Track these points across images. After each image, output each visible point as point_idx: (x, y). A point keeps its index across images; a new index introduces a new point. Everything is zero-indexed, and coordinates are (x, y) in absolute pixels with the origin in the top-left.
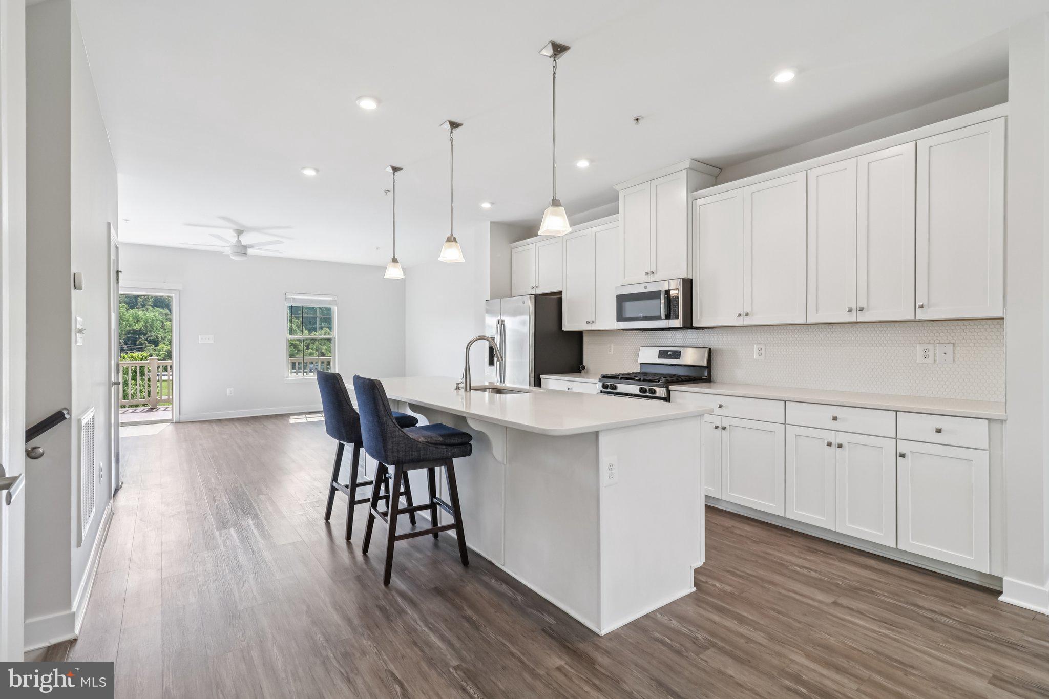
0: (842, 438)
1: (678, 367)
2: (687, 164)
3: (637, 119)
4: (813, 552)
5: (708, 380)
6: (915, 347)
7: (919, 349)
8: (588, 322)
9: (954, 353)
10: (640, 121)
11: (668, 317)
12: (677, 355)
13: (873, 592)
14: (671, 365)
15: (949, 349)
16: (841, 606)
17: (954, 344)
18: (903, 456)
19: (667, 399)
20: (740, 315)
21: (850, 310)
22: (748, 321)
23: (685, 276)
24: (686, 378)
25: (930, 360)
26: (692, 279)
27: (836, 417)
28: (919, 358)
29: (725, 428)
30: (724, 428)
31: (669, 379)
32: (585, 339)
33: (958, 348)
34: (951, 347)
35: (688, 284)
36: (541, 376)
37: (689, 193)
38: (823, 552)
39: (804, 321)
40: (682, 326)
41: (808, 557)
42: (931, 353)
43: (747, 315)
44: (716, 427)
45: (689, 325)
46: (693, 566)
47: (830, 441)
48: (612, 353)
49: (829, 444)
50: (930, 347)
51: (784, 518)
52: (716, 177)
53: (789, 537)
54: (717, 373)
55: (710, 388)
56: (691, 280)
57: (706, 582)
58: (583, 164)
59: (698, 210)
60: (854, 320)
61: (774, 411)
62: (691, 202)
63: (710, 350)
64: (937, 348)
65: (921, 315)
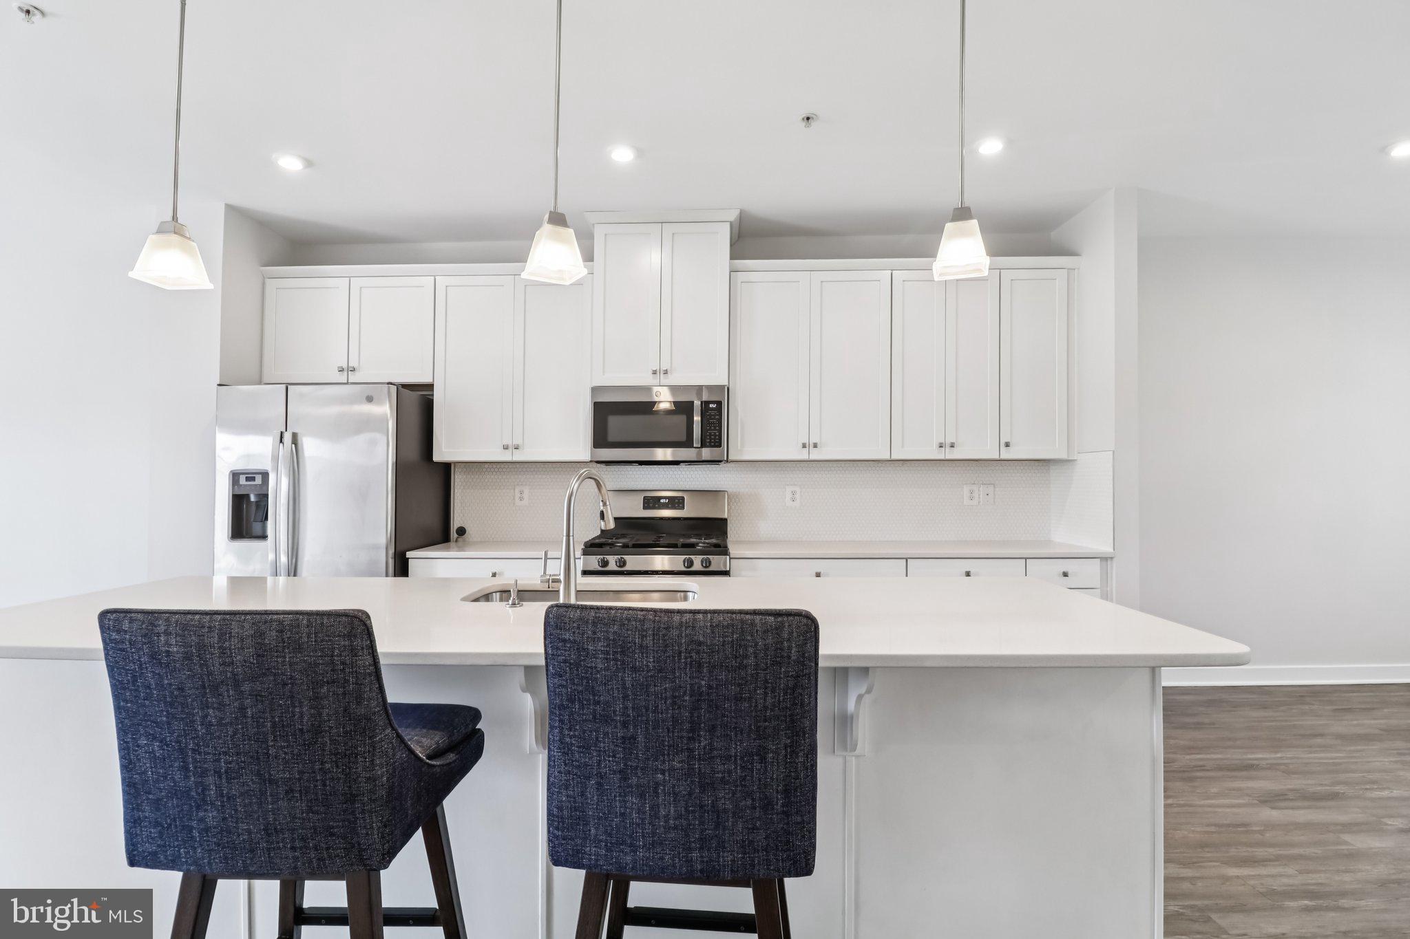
3: (808, 119)
7: (966, 490)
8: (506, 448)
10: (813, 123)
32: (458, 480)
33: (997, 489)
36: (409, 554)
48: (526, 502)
50: (975, 488)
58: (622, 155)
60: (942, 457)
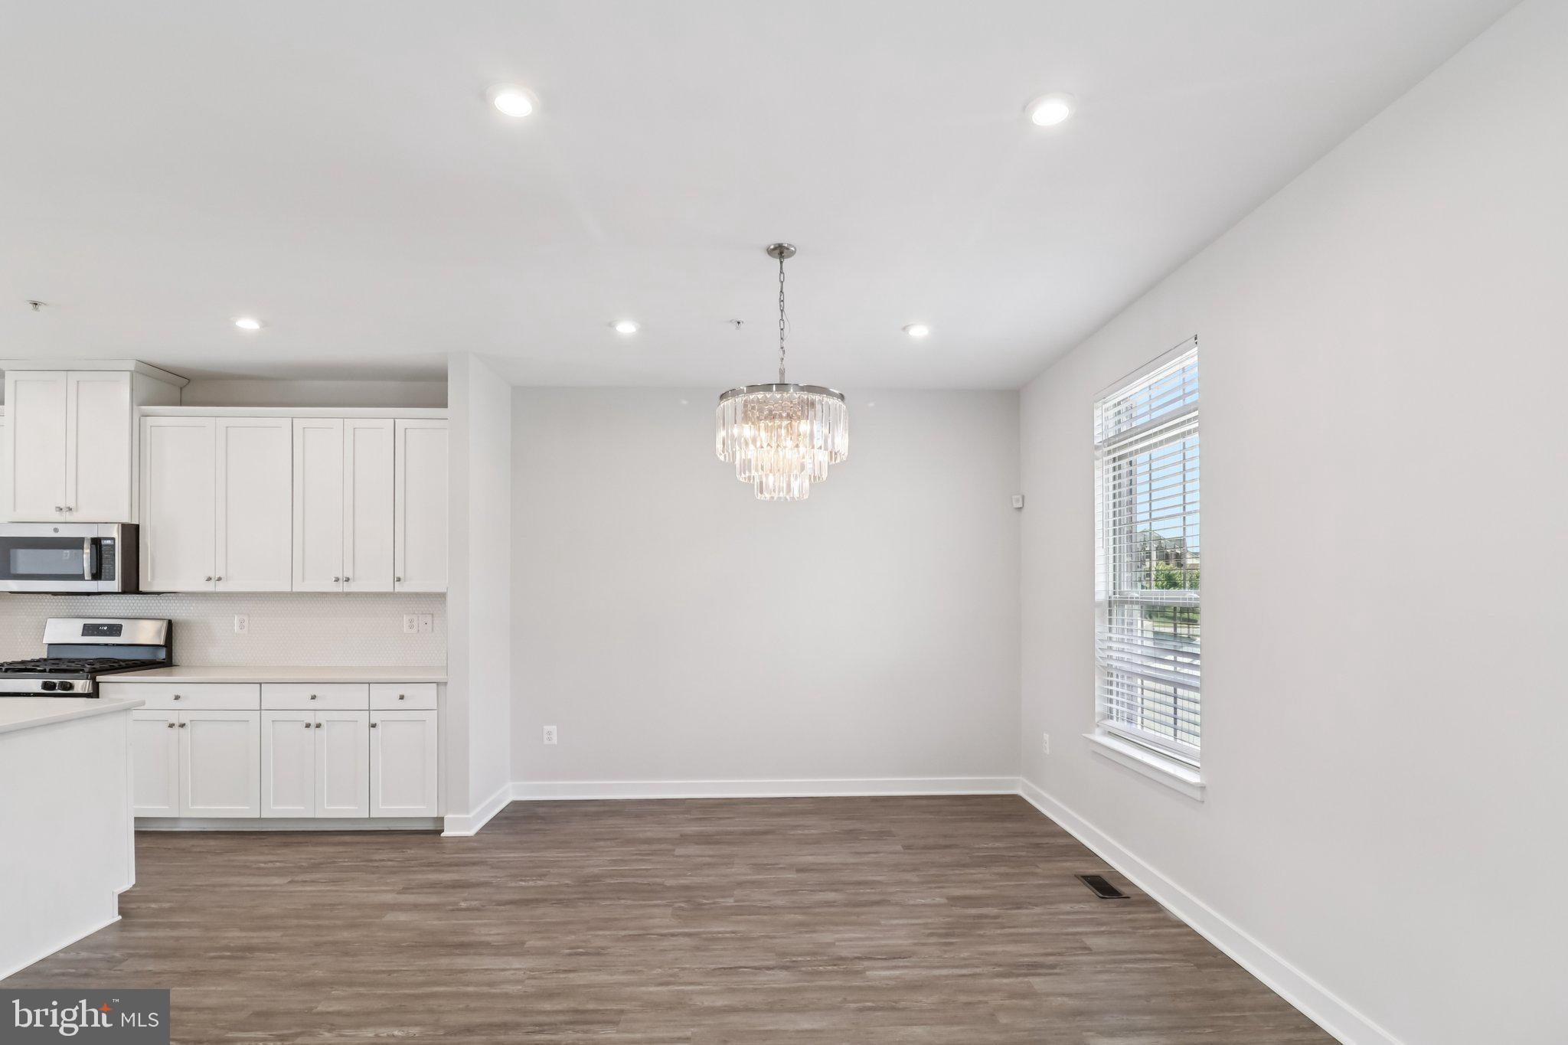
0: (321, 718)
1: (117, 648)
2: (131, 366)
4: (287, 846)
5: (168, 663)
6: (403, 617)
9: (433, 623)
11: (97, 576)
12: (115, 630)
13: (334, 862)
14: (106, 645)
15: (429, 618)
16: (297, 882)
17: (432, 615)
18: (374, 726)
19: (95, 694)
20: (209, 579)
21: (337, 580)
22: (221, 587)
23: (126, 520)
24: (129, 663)
25: (414, 630)
26: (138, 525)
27: (315, 696)
28: (406, 629)
29: (184, 724)
30: (182, 725)
31: (97, 666)
34: (430, 617)
35: (132, 533)
37: (135, 407)
38: (298, 843)
39: (288, 589)
40: (120, 591)
41: (279, 852)
42: (415, 623)
43: (219, 579)
44: (171, 726)
45: (133, 588)
46: (115, 891)
47: (308, 721)
49: (308, 726)
51: (260, 819)
52: (181, 389)
53: (264, 839)
54: (180, 653)
55: (170, 675)
56: (137, 527)
57: (139, 908)
59: (148, 431)
61: (248, 696)
62: (138, 420)
63: (170, 623)
64: (420, 618)
65: (399, 588)
